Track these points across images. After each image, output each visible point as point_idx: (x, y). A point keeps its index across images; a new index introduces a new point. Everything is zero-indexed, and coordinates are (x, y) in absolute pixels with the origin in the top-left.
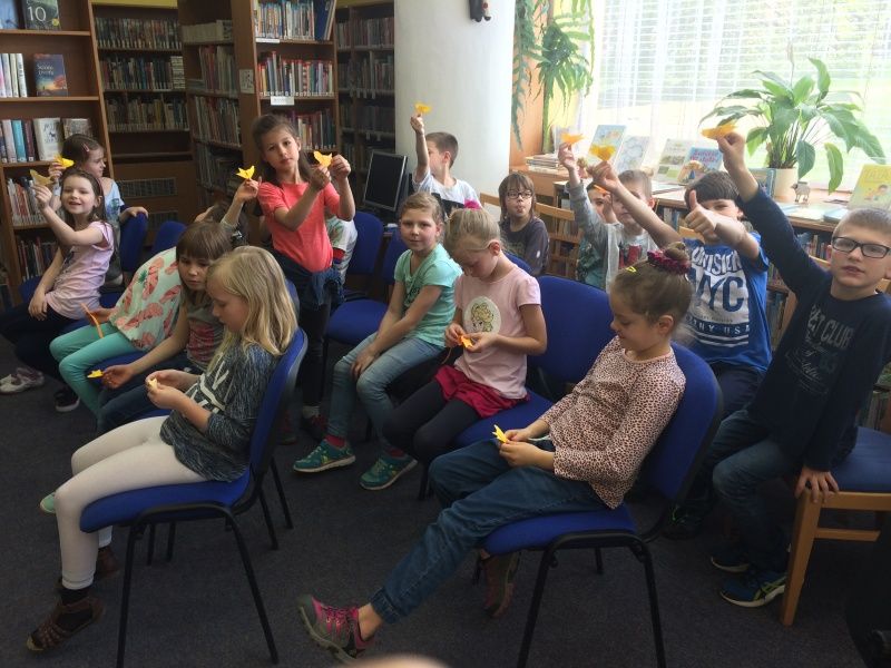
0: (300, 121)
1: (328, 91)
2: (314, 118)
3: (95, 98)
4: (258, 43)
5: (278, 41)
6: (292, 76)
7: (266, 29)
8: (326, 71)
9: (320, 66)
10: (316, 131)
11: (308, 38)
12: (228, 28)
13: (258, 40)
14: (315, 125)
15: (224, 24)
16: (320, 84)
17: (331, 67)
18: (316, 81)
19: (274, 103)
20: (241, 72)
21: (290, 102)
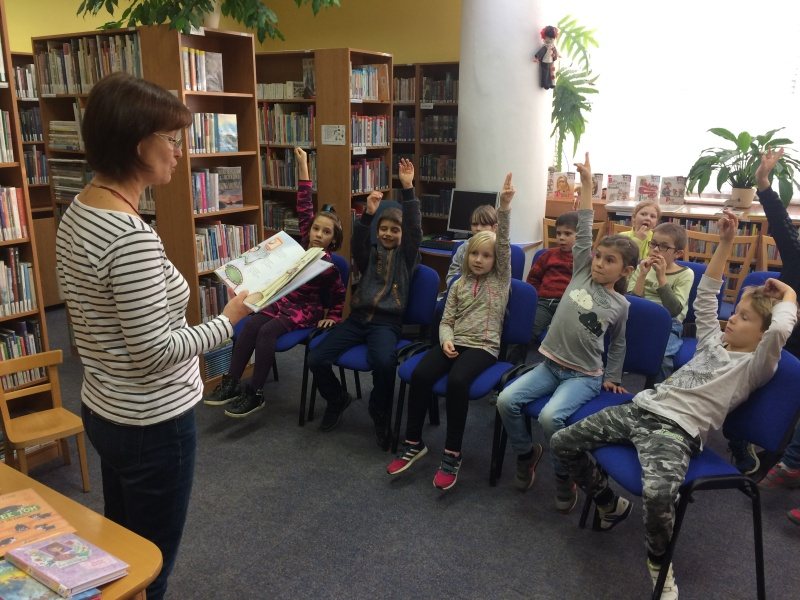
0: (368, 167)
3: (253, 153)
5: (361, 101)
6: (363, 130)
7: (355, 91)
9: (378, 121)
11: (374, 98)
12: (297, 89)
14: (376, 169)
15: (294, 85)
16: (378, 137)
18: (376, 133)
19: (355, 153)
20: (324, 127)
21: (364, 151)
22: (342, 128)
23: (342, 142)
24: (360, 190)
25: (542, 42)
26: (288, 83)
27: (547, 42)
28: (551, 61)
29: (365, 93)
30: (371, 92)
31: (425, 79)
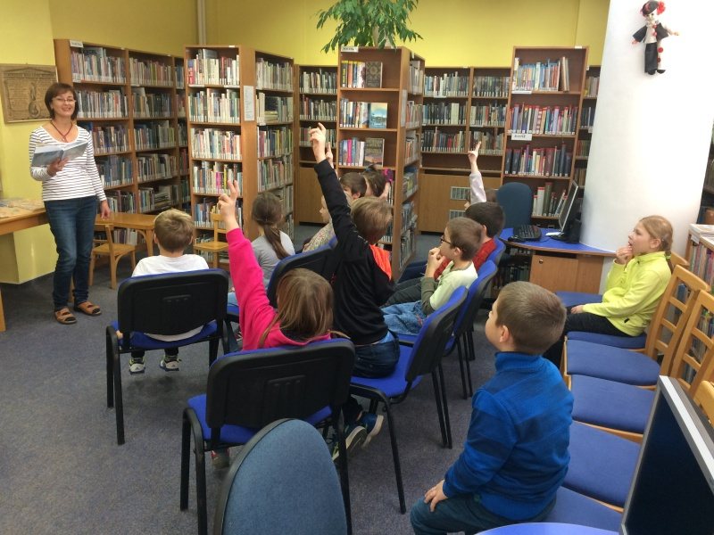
0: (534, 153)
1: (561, 130)
2: (550, 151)
3: (395, 130)
4: (512, 95)
5: (530, 92)
7: (521, 83)
8: (561, 114)
9: (557, 111)
10: (549, 161)
11: (553, 89)
13: (513, 92)
14: (550, 157)
16: (554, 125)
17: (566, 112)
18: (550, 122)
19: (514, 138)
21: (528, 137)
29: (537, 85)
30: (548, 83)
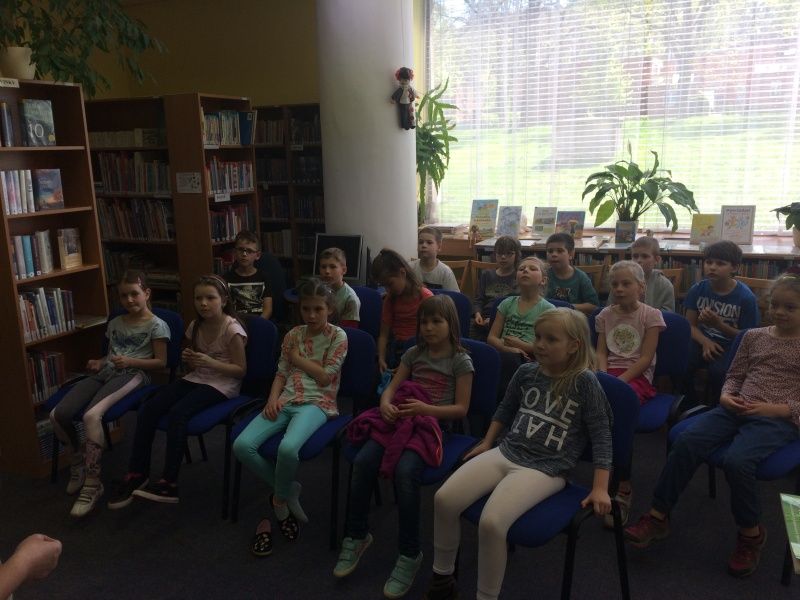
1: (250, 186)
3: (89, 208)
5: (218, 147)
6: (227, 176)
7: (210, 137)
8: (248, 170)
9: (244, 165)
11: (236, 143)
14: (243, 216)
15: (143, 132)
16: (245, 182)
18: (241, 178)
19: (217, 200)
20: (178, 175)
21: (227, 198)
22: (198, 176)
23: (199, 190)
24: (228, 239)
25: (398, 83)
26: (136, 130)
27: (403, 84)
28: (408, 102)
30: (231, 137)
31: (293, 120)
